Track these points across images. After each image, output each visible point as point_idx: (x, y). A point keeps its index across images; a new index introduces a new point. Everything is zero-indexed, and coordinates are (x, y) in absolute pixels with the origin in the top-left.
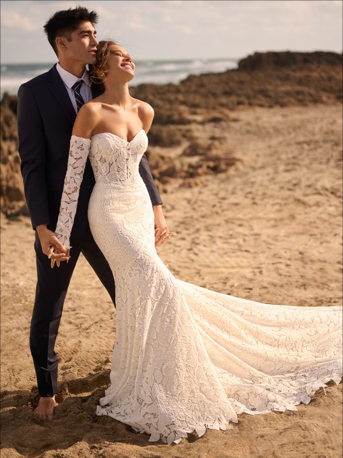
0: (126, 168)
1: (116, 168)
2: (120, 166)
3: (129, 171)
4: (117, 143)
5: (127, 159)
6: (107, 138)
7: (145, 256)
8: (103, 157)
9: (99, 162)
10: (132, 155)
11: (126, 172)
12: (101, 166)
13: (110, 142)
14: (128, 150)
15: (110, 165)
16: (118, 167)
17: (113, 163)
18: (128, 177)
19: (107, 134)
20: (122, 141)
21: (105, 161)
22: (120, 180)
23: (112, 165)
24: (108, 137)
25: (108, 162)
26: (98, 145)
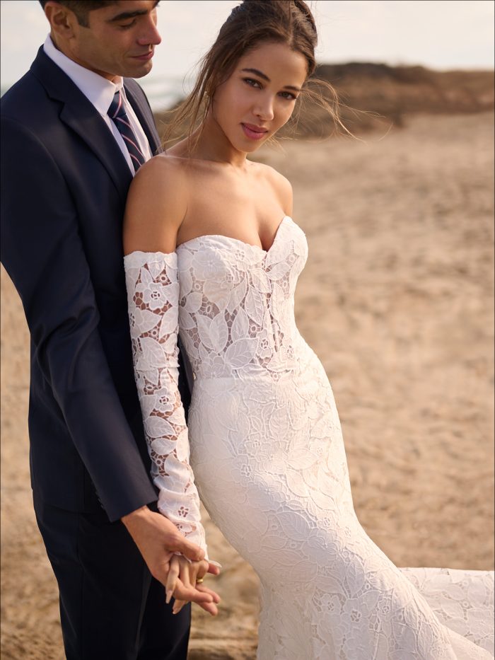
0: (269, 320)
1: (246, 327)
2: (253, 319)
3: (277, 329)
4: (240, 258)
5: (269, 295)
6: (213, 248)
7: (350, 556)
8: (210, 299)
9: (198, 316)
10: (277, 282)
11: (270, 331)
12: (206, 327)
13: (222, 258)
14: (268, 270)
15: (230, 318)
16: (251, 321)
17: (235, 312)
18: (278, 345)
19: (210, 239)
20: (250, 251)
21: (216, 310)
22: (260, 360)
23: (233, 318)
24: (217, 246)
25: (222, 312)
26: (191, 269)
